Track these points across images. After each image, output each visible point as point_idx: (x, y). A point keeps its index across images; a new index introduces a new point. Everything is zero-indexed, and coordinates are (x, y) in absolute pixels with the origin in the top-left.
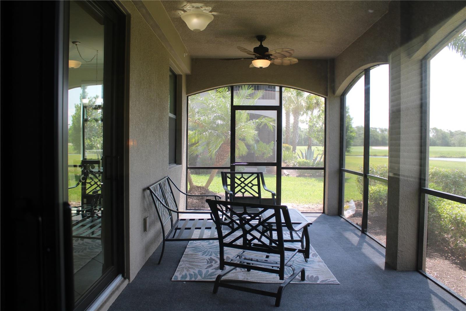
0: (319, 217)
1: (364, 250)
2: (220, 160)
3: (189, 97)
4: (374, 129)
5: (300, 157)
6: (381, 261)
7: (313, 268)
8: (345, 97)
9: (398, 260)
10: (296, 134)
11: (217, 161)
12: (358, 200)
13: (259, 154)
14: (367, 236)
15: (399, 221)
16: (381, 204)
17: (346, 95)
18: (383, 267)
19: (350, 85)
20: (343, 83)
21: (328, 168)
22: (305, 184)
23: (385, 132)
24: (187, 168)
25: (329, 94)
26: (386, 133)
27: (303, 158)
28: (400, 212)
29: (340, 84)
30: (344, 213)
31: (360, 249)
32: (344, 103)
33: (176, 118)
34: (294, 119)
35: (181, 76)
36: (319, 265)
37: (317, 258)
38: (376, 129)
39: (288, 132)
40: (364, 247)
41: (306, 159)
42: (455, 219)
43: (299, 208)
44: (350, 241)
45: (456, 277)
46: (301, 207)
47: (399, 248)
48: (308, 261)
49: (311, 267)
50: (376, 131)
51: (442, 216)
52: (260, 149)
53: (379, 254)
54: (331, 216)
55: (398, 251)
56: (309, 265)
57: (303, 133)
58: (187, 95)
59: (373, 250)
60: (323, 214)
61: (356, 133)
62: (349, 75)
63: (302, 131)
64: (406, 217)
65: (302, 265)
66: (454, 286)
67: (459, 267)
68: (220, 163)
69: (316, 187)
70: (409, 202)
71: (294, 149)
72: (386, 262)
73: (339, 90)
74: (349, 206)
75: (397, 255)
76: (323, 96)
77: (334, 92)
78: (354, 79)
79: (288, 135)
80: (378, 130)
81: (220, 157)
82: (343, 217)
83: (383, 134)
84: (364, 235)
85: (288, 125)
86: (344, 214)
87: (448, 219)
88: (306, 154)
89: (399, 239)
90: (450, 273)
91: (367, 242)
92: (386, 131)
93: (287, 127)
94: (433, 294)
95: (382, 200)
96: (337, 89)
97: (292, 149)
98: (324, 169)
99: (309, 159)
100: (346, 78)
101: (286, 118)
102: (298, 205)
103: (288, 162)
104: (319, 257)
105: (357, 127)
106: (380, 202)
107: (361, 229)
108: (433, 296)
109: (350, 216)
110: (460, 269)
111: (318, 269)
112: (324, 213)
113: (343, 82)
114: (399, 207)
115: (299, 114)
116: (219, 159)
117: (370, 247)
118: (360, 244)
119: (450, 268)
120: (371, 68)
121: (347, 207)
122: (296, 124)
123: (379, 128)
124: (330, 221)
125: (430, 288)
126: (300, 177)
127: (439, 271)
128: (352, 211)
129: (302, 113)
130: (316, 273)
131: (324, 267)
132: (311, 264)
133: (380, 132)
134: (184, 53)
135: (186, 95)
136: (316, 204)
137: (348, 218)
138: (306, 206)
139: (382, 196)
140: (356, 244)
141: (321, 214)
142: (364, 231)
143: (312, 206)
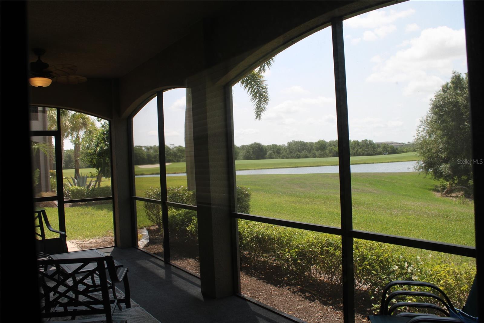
0: (113, 252)
1: (175, 283)
4: (140, 148)
5: (71, 185)
6: (196, 291)
7: (131, 316)
14: (172, 266)
16: (178, 230)
18: (201, 297)
21: (117, 197)
22: (82, 214)
23: (150, 150)
25: (116, 117)
26: (152, 151)
27: (76, 185)
31: (171, 282)
36: (136, 311)
38: (141, 147)
40: (173, 279)
41: (79, 186)
42: (257, 237)
43: (85, 244)
44: (156, 275)
45: (267, 292)
48: (122, 308)
49: (128, 315)
50: (142, 149)
51: (243, 235)
54: (125, 248)
56: (126, 313)
59: (184, 281)
60: (116, 248)
65: (117, 314)
66: (269, 301)
67: (266, 282)
69: (95, 216)
72: (202, 292)
73: (125, 112)
74: (142, 235)
77: (119, 115)
80: (143, 148)
82: (138, 248)
83: (149, 152)
84: (168, 265)
86: (139, 244)
87: (250, 237)
88: (78, 181)
90: (261, 290)
92: (151, 149)
94: (258, 316)
95: (179, 226)
98: (113, 198)
99: (83, 186)
102: (83, 240)
106: (177, 228)
107: (163, 259)
108: (258, 318)
109: (144, 246)
110: (267, 283)
111: (137, 315)
112: (116, 246)
115: (63, 135)
117: (180, 279)
118: (168, 276)
119: (258, 284)
121: (140, 237)
123: (144, 146)
124: (126, 254)
125: (253, 310)
126: (74, 207)
127: (251, 290)
128: (145, 240)
129: (66, 134)
130: (136, 321)
131: (142, 311)
132: (126, 311)
133: (145, 150)
136: (102, 237)
137: (142, 248)
138: (92, 240)
139: (178, 222)
140: (164, 278)
141: (114, 248)
142: (167, 262)
143: (99, 239)
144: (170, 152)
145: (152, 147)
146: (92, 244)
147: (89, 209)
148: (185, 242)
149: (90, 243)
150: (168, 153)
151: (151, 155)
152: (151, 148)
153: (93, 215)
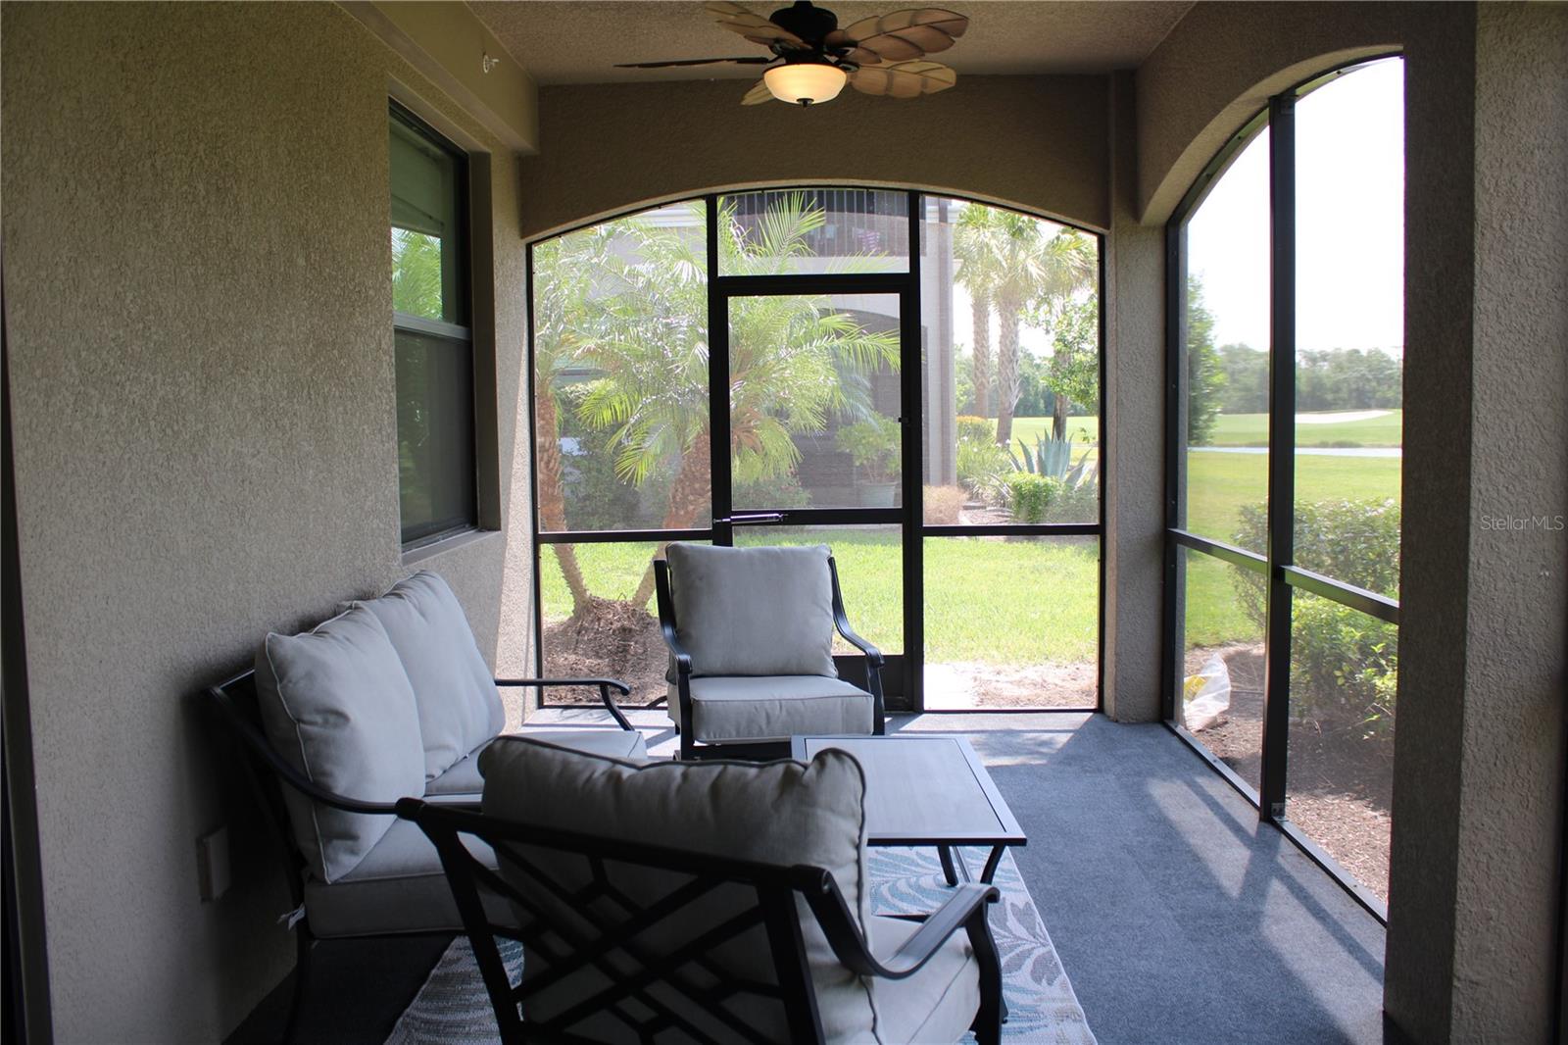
0: (1079, 734)
1: (1273, 926)
2: (691, 498)
3: (536, 249)
5: (1019, 468)
6: (1361, 1005)
8: (1182, 230)
9: (1453, 1027)
10: (1009, 379)
11: (678, 499)
12: (1235, 637)
13: (868, 459)
14: (1284, 840)
15: (1463, 836)
16: (1340, 681)
17: (1187, 223)
19: (1205, 174)
20: (1175, 166)
21: (1115, 527)
22: (1035, 570)
23: (1322, 364)
24: (537, 540)
25: (1118, 216)
26: (1326, 368)
27: (1031, 471)
28: (1467, 793)
29: (1163, 173)
30: (1183, 710)
31: (1256, 916)
32: (1181, 255)
33: (470, 333)
34: (1003, 326)
35: (484, 158)
37: (1055, 990)
39: (982, 373)
40: (1269, 908)
41: (1043, 472)
43: (999, 685)
44: (1207, 873)
46: (1011, 683)
47: (1463, 968)
52: (871, 439)
53: (1350, 952)
54: (1129, 724)
55: (1456, 983)
57: (1041, 371)
58: (523, 237)
59: (1319, 927)
60: (1098, 715)
61: (1224, 369)
62: (1201, 128)
63: (1038, 366)
64: (1498, 813)
68: (691, 508)
70: (1511, 738)
71: (1004, 434)
72: (1384, 1012)
73: (1156, 197)
74: (1203, 678)
75: (1450, 1002)
76: (1089, 227)
77: (1135, 209)
78: (1222, 148)
79: (982, 384)
81: (687, 483)
82: (1180, 729)
83: (1313, 372)
84: (1270, 831)
85: (983, 346)
86: (1186, 714)
88: (1043, 456)
89: (1459, 926)
91: (1289, 877)
92: (1325, 360)
93: (980, 356)
95: (1346, 667)
96: (1150, 198)
97: (994, 433)
98: (1099, 530)
99: (1054, 473)
100: (1185, 145)
101: (975, 323)
102: (998, 667)
103: (978, 482)
104: (1063, 985)
105: (1224, 349)
106: (1338, 673)
107: (1256, 798)
109: (1206, 722)
112: (1100, 709)
113: (1173, 163)
114: (1464, 764)
115: (1020, 305)
116: (687, 491)
117: (1303, 911)
118: (1254, 886)
120: (1299, 91)
121: (1197, 685)
122: (1008, 342)
124: (1125, 752)
128: (1216, 698)
129: (1031, 303)
134: (484, 54)
135: (517, 237)
136: (1071, 663)
137: (1196, 734)
138: (1032, 674)
139: (1343, 649)
140: (1235, 893)
141: (1091, 717)
142: (1270, 812)
143: (1057, 670)
144: (1390, 372)
145: (1327, 355)
146: (1023, 685)
147: (1062, 555)
148: (1366, 737)
149: (1020, 683)
150: (1381, 376)
151: (1326, 381)
152: (1324, 357)
153: (1069, 575)
